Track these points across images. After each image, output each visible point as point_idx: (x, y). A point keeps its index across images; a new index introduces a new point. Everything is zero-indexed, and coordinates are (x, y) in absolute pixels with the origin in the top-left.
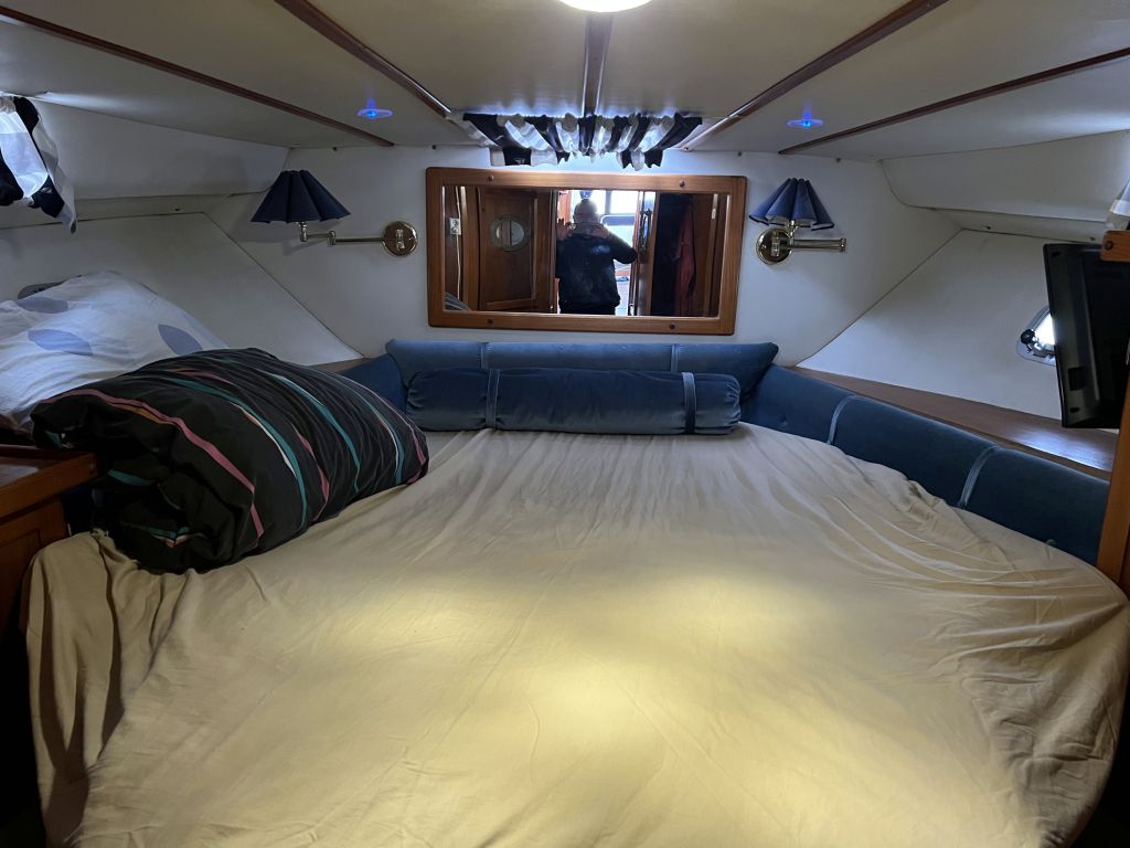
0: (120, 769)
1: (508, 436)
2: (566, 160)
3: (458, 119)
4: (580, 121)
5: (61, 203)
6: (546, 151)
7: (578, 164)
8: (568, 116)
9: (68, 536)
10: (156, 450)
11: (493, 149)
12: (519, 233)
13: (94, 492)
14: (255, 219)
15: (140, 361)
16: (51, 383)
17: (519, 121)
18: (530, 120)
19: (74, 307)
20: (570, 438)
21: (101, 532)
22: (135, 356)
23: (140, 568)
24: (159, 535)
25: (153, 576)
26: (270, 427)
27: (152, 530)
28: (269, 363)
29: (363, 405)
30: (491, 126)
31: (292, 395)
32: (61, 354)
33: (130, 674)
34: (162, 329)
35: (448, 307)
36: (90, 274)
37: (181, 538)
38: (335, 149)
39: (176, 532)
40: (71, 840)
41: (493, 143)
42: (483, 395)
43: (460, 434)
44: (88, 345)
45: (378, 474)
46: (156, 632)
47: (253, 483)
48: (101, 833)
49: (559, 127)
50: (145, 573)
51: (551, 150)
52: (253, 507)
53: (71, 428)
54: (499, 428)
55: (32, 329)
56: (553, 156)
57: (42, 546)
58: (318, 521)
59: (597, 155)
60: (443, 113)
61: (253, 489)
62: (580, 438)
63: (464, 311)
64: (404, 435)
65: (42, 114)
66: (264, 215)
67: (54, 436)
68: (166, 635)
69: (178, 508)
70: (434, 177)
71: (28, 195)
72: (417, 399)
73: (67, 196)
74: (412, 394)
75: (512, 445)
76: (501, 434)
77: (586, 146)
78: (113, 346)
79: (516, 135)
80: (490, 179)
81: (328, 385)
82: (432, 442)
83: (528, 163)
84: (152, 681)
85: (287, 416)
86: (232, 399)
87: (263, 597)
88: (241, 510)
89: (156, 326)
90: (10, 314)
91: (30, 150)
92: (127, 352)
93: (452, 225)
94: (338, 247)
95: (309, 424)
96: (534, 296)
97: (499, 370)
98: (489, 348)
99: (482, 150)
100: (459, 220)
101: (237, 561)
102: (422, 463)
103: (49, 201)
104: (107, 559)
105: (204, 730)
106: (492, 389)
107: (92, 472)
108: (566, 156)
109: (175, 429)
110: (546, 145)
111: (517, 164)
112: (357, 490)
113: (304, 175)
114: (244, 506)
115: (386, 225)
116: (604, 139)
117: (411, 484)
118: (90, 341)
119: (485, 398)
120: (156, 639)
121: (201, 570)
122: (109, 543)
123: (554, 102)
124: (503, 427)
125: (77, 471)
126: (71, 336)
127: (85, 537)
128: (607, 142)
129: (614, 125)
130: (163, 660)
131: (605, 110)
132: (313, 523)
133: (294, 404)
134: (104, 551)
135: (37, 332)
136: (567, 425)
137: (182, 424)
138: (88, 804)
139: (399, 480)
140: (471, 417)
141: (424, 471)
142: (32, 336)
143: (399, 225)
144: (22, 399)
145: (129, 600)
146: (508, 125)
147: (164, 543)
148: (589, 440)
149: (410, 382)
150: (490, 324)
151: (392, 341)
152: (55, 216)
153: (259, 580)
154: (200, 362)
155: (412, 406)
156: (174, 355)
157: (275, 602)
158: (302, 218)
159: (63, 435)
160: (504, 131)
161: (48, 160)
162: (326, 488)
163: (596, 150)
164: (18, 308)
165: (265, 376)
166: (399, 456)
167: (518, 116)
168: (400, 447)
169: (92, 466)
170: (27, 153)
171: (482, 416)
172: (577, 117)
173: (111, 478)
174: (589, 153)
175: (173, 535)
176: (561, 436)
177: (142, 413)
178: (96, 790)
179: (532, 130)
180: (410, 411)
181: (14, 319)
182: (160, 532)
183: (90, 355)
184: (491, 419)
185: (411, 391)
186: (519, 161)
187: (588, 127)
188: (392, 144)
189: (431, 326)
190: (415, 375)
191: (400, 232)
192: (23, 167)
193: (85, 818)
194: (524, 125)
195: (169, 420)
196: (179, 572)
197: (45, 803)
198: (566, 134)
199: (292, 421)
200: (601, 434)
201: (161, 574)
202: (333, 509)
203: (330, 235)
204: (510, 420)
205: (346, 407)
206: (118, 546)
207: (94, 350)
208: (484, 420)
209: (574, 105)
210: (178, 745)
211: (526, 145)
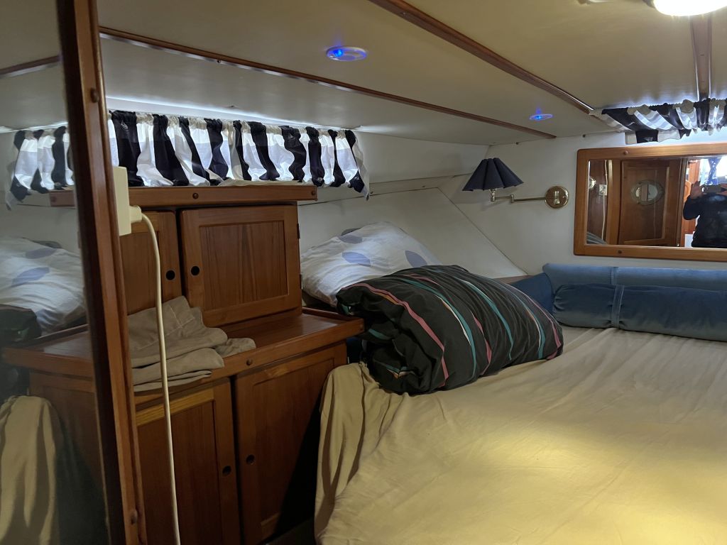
0: (350, 501)
1: (628, 334)
2: (688, 135)
3: (598, 114)
4: (696, 105)
5: (363, 185)
6: (670, 130)
7: (698, 137)
8: (686, 101)
9: (347, 364)
10: (393, 320)
11: (627, 133)
12: (654, 193)
13: (363, 341)
14: (465, 189)
15: (395, 270)
16: (349, 281)
17: (645, 110)
18: (653, 108)
19: (365, 240)
20: (682, 341)
21: (363, 364)
22: (391, 268)
23: (380, 387)
24: (390, 369)
25: (386, 394)
26: (457, 312)
27: (387, 366)
28: (463, 274)
29: (518, 303)
30: (624, 116)
31: (472, 293)
32: (357, 265)
33: (367, 448)
34: (407, 253)
35: (588, 242)
36: (375, 223)
37: (402, 373)
38: (517, 143)
39: (400, 369)
40: (320, 536)
41: (627, 129)
42: (610, 303)
43: (591, 330)
44: (369, 261)
45: (526, 351)
46: (383, 427)
47: (443, 344)
48: (334, 536)
49: (678, 111)
50: (382, 391)
51: (675, 130)
52: (443, 360)
53: (353, 304)
54: (621, 328)
55: (344, 252)
56: (676, 133)
57: (334, 367)
58: (483, 376)
59: (715, 129)
60: (587, 111)
61: (443, 348)
62: (691, 342)
63: (601, 245)
64: (546, 327)
65: (358, 138)
66: (470, 186)
67: (345, 308)
68: (388, 429)
69: (401, 354)
70: (582, 155)
71: (348, 181)
72: (561, 303)
73: (366, 181)
74: (557, 300)
75: (630, 341)
76: (622, 333)
77: (704, 122)
78: (381, 261)
79: (644, 120)
80: (625, 153)
81: (496, 289)
82: (566, 333)
83: (655, 139)
84: (375, 454)
85: (468, 305)
86: (435, 292)
87: (444, 417)
88: (435, 360)
89: (404, 252)
90: (336, 244)
91: (350, 158)
92: (387, 265)
93: (601, 189)
94: (516, 204)
95: (481, 311)
96: (663, 237)
97: (624, 286)
98: (618, 271)
99: (620, 135)
100: (606, 186)
101: (432, 392)
102: (559, 345)
103: (357, 184)
104: (365, 380)
105: (396, 490)
106: (617, 299)
107: (361, 330)
108: (688, 132)
109: (403, 308)
110: (669, 126)
111: (647, 141)
112: (511, 359)
113: (496, 161)
114: (437, 359)
115: (548, 189)
116: (718, 116)
117: (548, 360)
118: (370, 258)
119: (611, 306)
120: (382, 431)
121: (411, 394)
122: (367, 371)
123: (675, 93)
124: (625, 328)
125: (354, 327)
126: (362, 256)
127: (355, 365)
128: (721, 118)
129: (725, 104)
130: (383, 443)
131: (718, 94)
132: (480, 376)
133: (473, 299)
134: (363, 375)
135: (347, 253)
136: (678, 331)
137: (407, 305)
138: (331, 517)
139: (541, 355)
140: (599, 319)
141: (559, 352)
142: (344, 255)
143: (557, 188)
144: (336, 288)
145: (372, 405)
146: (637, 114)
147: (393, 375)
148: (700, 344)
149: (556, 292)
150: (620, 254)
151: (548, 264)
152: (360, 192)
153: (443, 406)
154: (422, 272)
155: (557, 308)
156: (411, 267)
157: (450, 422)
158: (492, 187)
159: (350, 308)
160: (633, 118)
161: (358, 162)
162: (489, 354)
163: (713, 125)
164: (339, 240)
165: (457, 281)
166: (541, 339)
167: (644, 106)
168: (543, 333)
169: (361, 326)
170: (349, 159)
171: (608, 318)
172: (693, 101)
173: (370, 333)
174: (707, 128)
175: (398, 370)
176: (674, 339)
177: (388, 298)
178: (336, 510)
179: (657, 115)
180: (555, 311)
181: (337, 246)
182: (392, 368)
183: (369, 266)
184: (615, 321)
185: (556, 298)
186: (647, 139)
187: (703, 109)
188: (555, 137)
189: (575, 254)
190: (560, 288)
191: (556, 193)
192: (347, 167)
193: (328, 525)
194: (649, 112)
195: (401, 303)
196: (400, 393)
197: (316, 513)
198: (685, 115)
199: (471, 310)
200: (711, 340)
201: (390, 393)
202: (493, 369)
203: (510, 197)
204: (631, 323)
205: (506, 302)
206: (371, 373)
207: (372, 264)
208: (610, 322)
209: (691, 94)
210: (381, 496)
211: (653, 127)
